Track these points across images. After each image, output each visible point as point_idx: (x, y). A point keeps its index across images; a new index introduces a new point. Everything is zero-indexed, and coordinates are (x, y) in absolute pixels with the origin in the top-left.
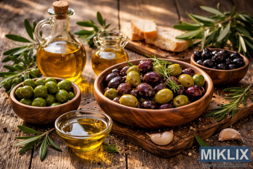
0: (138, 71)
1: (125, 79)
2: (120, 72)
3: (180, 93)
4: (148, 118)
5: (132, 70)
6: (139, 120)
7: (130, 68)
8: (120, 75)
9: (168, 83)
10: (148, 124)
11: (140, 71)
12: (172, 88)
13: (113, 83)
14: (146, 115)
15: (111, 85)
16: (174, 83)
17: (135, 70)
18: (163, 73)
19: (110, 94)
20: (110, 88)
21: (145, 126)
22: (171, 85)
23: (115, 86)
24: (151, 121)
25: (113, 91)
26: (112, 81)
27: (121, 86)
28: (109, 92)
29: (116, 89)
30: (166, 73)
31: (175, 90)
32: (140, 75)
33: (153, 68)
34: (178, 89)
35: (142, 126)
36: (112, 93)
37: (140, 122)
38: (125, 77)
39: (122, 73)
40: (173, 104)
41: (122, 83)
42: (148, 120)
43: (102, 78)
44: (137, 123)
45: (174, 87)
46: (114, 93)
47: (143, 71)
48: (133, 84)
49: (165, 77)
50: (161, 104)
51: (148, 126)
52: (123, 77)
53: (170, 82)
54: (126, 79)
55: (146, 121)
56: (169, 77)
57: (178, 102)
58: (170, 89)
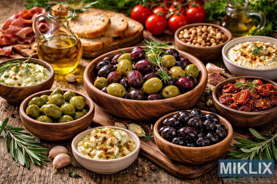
0: (130, 60)
1: (116, 68)
2: (112, 61)
3: (170, 84)
4: (137, 109)
5: (123, 58)
6: (129, 111)
7: (122, 56)
8: (111, 64)
9: (159, 73)
10: (138, 115)
11: (132, 59)
12: (162, 78)
13: (103, 71)
14: (135, 106)
15: (100, 73)
16: (166, 73)
17: (127, 58)
18: (156, 61)
19: (99, 83)
20: (100, 76)
21: (134, 117)
22: (162, 75)
23: (104, 74)
24: (140, 112)
25: (103, 80)
26: (102, 70)
27: (110, 75)
28: (98, 81)
29: (106, 78)
30: (159, 63)
31: (166, 80)
32: (132, 64)
33: (146, 56)
34: (168, 80)
35: (132, 118)
36: (102, 83)
37: (129, 113)
38: (117, 65)
39: (114, 62)
40: (162, 95)
41: (112, 71)
42: (137, 111)
43: (93, 67)
44: (127, 114)
45: (165, 77)
46: (104, 82)
47: (135, 59)
48: (124, 73)
49: (157, 66)
50: (149, 95)
51: (138, 117)
52: (114, 65)
53: (162, 72)
54: (118, 67)
55: (136, 112)
56: (161, 67)
57: (167, 93)
58: (160, 78)
